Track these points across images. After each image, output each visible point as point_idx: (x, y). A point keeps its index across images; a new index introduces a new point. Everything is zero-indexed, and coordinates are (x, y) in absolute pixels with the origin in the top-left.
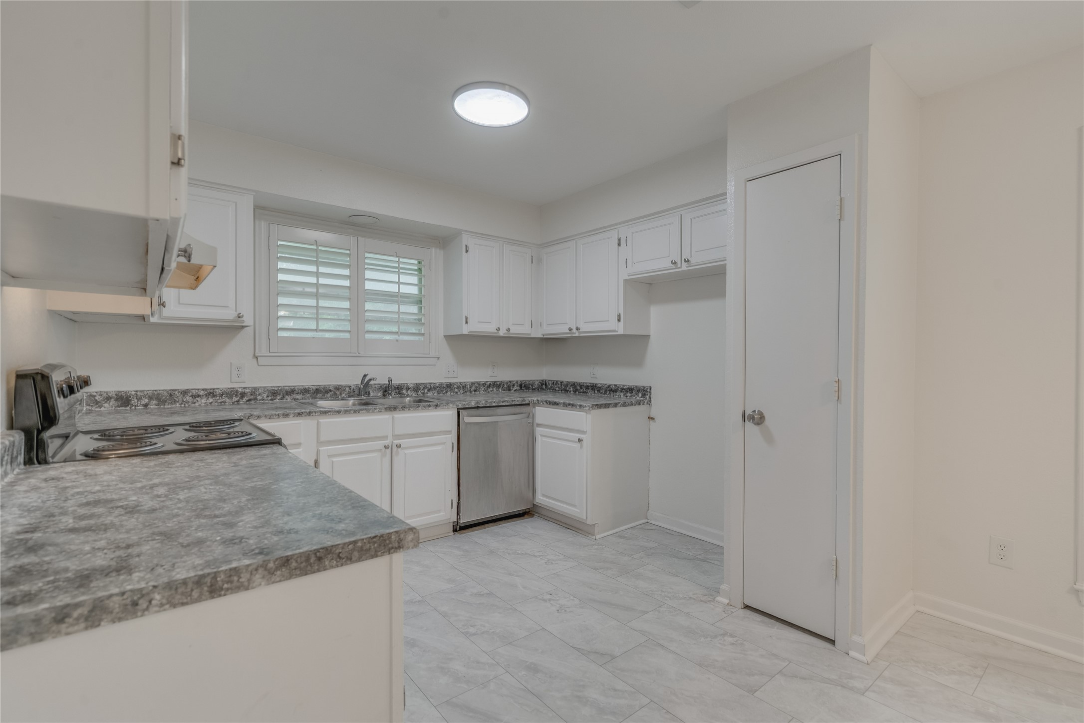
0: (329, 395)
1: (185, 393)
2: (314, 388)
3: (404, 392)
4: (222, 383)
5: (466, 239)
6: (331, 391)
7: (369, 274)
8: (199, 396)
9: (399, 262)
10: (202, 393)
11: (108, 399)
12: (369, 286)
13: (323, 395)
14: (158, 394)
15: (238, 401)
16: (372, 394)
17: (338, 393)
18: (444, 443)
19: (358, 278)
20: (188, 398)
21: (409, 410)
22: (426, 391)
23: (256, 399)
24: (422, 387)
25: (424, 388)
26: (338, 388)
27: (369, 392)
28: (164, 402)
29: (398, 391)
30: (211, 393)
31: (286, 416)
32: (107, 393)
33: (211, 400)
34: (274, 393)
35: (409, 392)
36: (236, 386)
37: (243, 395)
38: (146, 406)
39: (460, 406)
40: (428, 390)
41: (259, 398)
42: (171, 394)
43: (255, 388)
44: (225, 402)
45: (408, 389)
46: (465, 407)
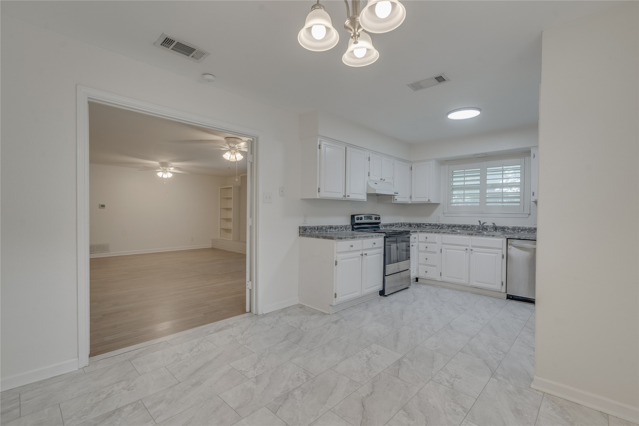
0: (469, 229)
1: (423, 224)
2: (463, 225)
3: (506, 230)
4: (433, 222)
6: (470, 227)
7: (488, 177)
8: (427, 225)
9: (503, 168)
10: (428, 225)
11: (407, 224)
12: (488, 182)
13: (467, 229)
14: (417, 224)
15: (437, 228)
16: (489, 230)
17: (473, 228)
19: (483, 179)
20: (424, 226)
22: (520, 231)
23: (443, 228)
24: (517, 229)
25: (518, 229)
26: (473, 226)
27: (487, 229)
28: (419, 226)
29: (502, 229)
30: (430, 225)
32: (407, 223)
33: (430, 227)
34: (449, 226)
35: (509, 230)
36: (437, 223)
37: (439, 226)
38: (415, 227)
39: (508, 237)
40: (521, 230)
41: (444, 227)
42: (420, 224)
43: (443, 224)
44: (434, 228)
45: (508, 229)
46: (511, 238)
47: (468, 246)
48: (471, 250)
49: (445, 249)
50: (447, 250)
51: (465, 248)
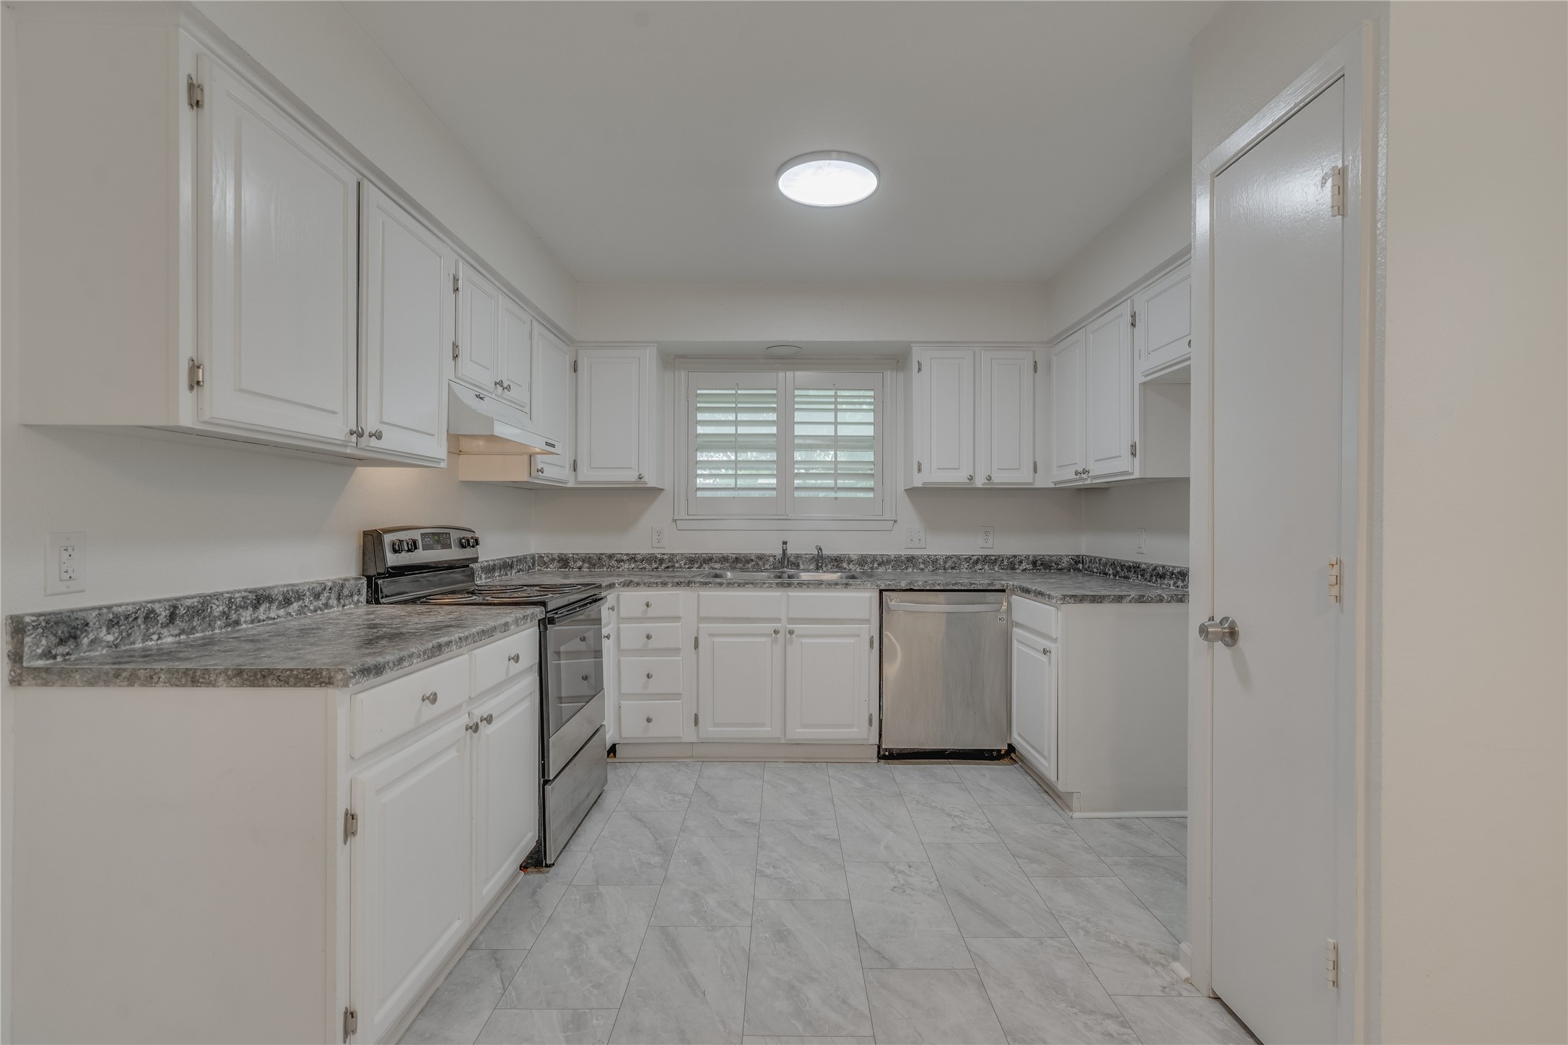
0: (750, 566)
1: (611, 557)
2: (734, 556)
3: (845, 565)
4: (644, 549)
5: (917, 354)
6: (752, 560)
7: (798, 416)
8: (622, 561)
9: (835, 396)
10: (625, 558)
11: (553, 560)
12: (799, 430)
13: (744, 565)
14: (590, 558)
15: (657, 568)
16: (802, 567)
17: (760, 563)
18: (858, 636)
19: (786, 423)
20: (613, 562)
21: (808, 587)
22: (876, 565)
23: (673, 566)
24: (869, 560)
25: (872, 562)
26: (760, 557)
27: (798, 563)
28: (594, 565)
29: (836, 564)
30: (633, 558)
31: (664, 584)
32: (552, 554)
33: (633, 566)
34: (692, 561)
35: (851, 566)
36: (656, 551)
37: (662, 561)
38: (580, 568)
39: (883, 587)
40: (880, 565)
41: (677, 565)
42: (600, 557)
43: (673, 555)
44: (645, 568)
45: (850, 561)
46: (890, 588)
47: (778, 620)
48: (791, 632)
49: (710, 635)
50: (716, 640)
51: (770, 627)
